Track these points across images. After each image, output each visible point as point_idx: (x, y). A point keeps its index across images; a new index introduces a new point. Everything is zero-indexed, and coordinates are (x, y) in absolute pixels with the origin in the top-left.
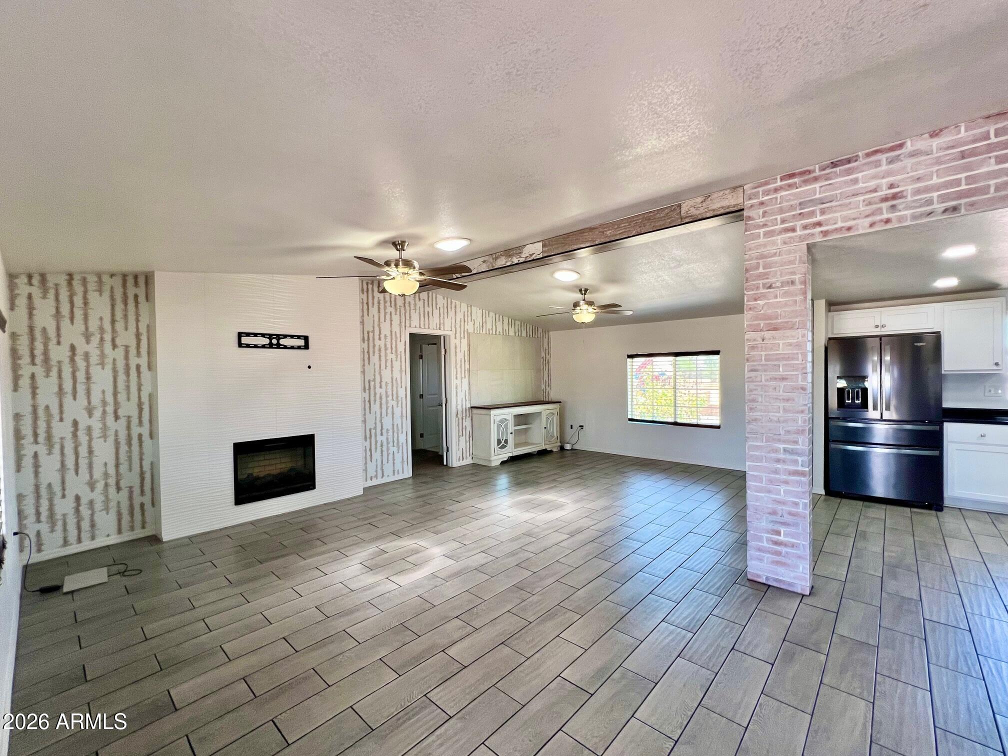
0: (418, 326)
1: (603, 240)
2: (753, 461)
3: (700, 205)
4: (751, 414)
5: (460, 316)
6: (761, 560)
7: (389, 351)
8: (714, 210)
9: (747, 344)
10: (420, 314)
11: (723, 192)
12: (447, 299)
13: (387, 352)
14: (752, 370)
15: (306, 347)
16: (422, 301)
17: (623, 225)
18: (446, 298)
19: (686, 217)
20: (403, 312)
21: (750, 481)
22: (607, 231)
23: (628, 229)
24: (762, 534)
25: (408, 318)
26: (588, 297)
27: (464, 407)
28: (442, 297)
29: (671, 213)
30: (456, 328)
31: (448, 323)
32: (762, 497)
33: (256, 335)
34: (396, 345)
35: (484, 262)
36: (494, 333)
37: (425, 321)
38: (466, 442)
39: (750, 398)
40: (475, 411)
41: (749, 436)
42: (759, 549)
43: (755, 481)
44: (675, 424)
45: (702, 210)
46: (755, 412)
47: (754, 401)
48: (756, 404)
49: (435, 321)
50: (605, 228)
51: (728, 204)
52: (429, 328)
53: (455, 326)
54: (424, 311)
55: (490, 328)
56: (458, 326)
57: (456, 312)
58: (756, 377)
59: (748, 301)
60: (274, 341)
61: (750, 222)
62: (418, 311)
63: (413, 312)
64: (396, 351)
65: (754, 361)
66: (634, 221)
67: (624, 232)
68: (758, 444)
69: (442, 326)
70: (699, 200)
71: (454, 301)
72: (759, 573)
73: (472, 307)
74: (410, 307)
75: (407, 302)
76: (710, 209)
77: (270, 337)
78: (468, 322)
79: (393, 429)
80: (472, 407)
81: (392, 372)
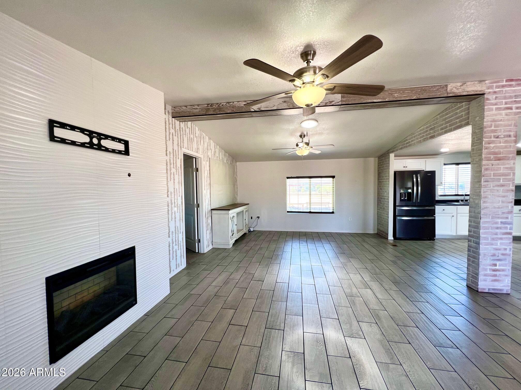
0: (187, 148)
1: (391, 99)
2: (484, 230)
3: (460, 87)
4: (484, 204)
5: (206, 145)
6: (485, 280)
8: (468, 92)
9: (483, 167)
10: (188, 139)
11: (474, 82)
13: (171, 166)
14: (485, 182)
15: (126, 152)
17: (406, 92)
19: (450, 93)
20: (179, 135)
21: (482, 240)
22: (395, 93)
23: (410, 95)
24: (487, 267)
25: (182, 140)
26: (306, 140)
27: (208, 210)
29: (441, 89)
31: (201, 148)
32: (488, 248)
33: (73, 128)
34: (176, 161)
35: (285, 102)
36: (219, 160)
37: (190, 144)
38: (209, 234)
39: (484, 196)
40: (214, 212)
41: (483, 216)
42: (485, 275)
43: (485, 240)
44: (310, 212)
45: (460, 90)
46: (486, 203)
47: (486, 197)
48: (488, 199)
49: (195, 145)
50: (393, 92)
51: (477, 89)
52: (192, 151)
54: (190, 137)
55: (218, 156)
56: (205, 152)
57: (204, 142)
58: (488, 185)
59: (485, 144)
60: (95, 141)
61: (488, 101)
62: (187, 136)
63: (184, 136)
64: (176, 167)
65: (486, 176)
66: (414, 90)
67: (408, 96)
68: (487, 220)
69: (198, 150)
70: (459, 84)
72: (485, 287)
74: (183, 132)
75: (181, 128)
76: (465, 90)
77: (91, 134)
78: (209, 150)
79: (176, 231)
80: (212, 210)
81: (174, 184)
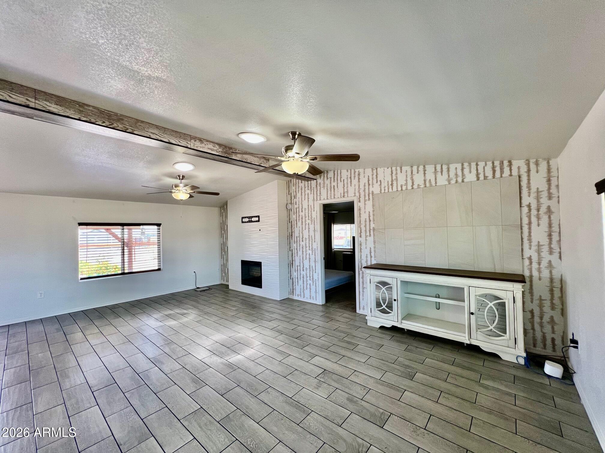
0: (326, 198)
5: (364, 180)
7: (307, 218)
10: (327, 189)
12: (351, 170)
16: (329, 180)
18: (349, 171)
20: (315, 190)
25: (318, 194)
28: (345, 171)
30: (360, 193)
31: (351, 190)
33: (246, 218)
36: (410, 187)
37: (331, 194)
49: (340, 190)
52: (334, 198)
53: (359, 191)
54: (331, 186)
55: (404, 183)
56: (361, 191)
57: (359, 179)
60: (250, 220)
62: (326, 188)
63: (322, 189)
64: (311, 218)
69: (346, 194)
71: (357, 170)
73: (379, 169)
74: (320, 186)
75: (318, 183)
78: (373, 184)
79: (310, 268)
81: (309, 232)
